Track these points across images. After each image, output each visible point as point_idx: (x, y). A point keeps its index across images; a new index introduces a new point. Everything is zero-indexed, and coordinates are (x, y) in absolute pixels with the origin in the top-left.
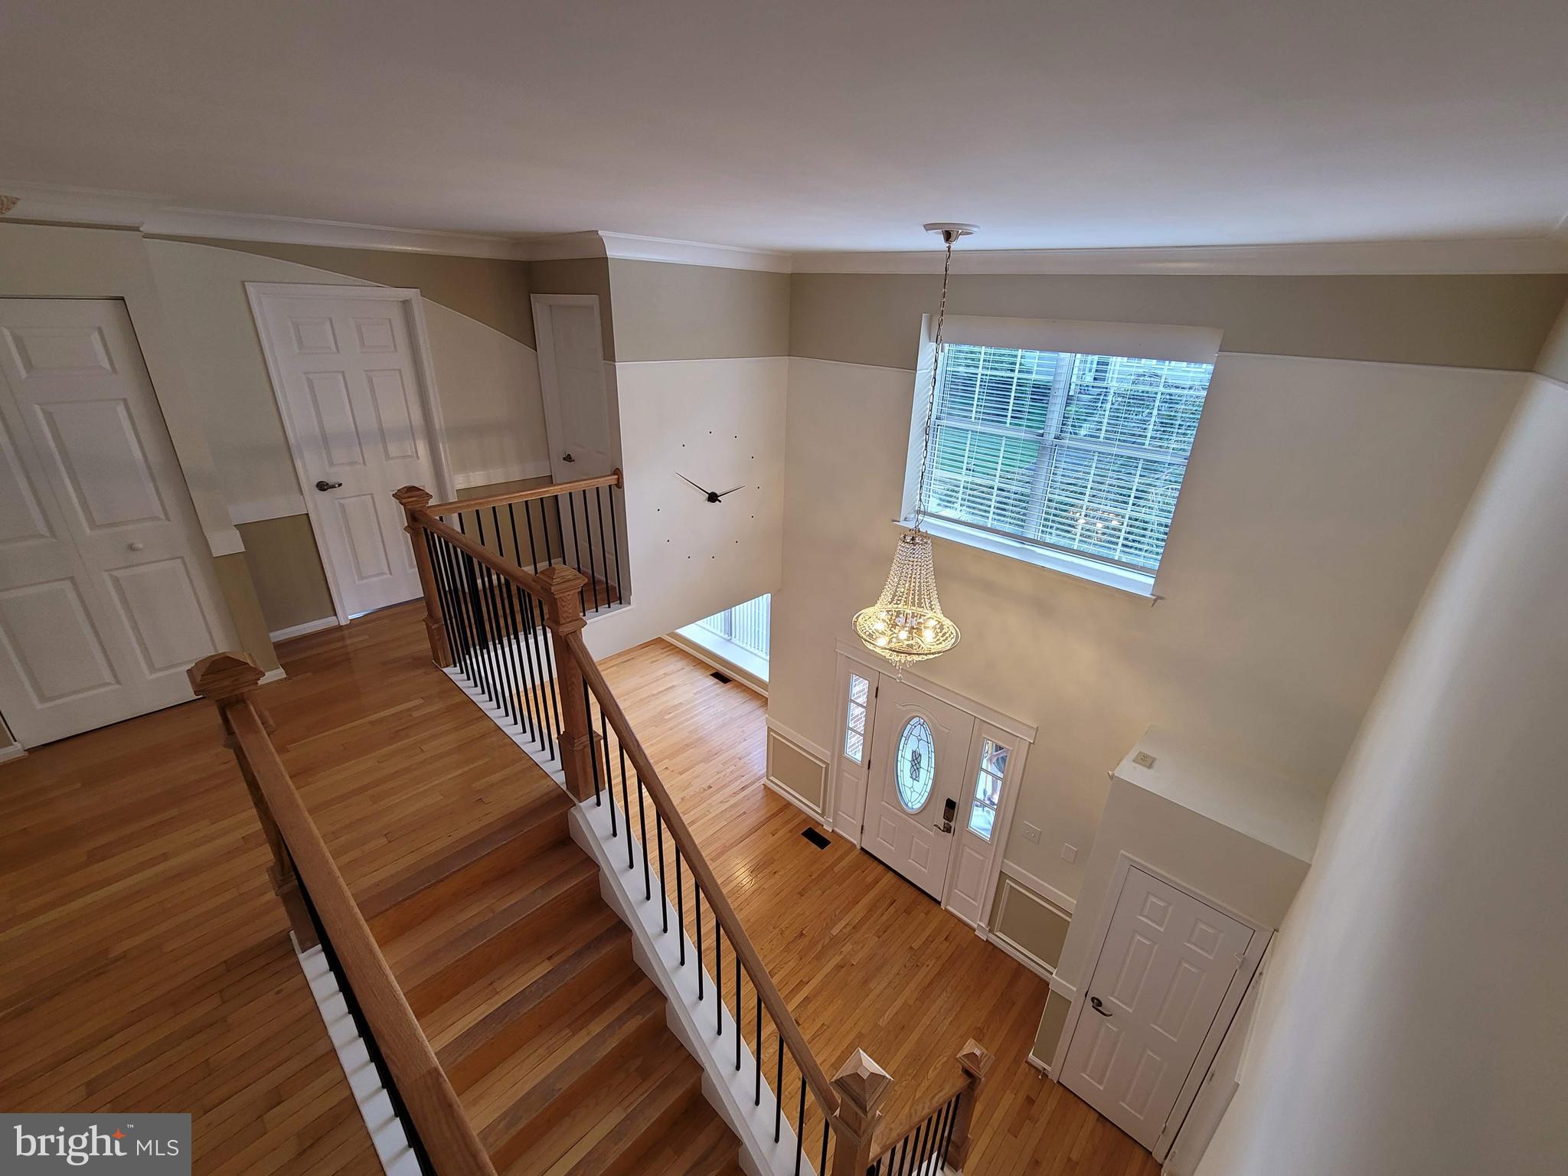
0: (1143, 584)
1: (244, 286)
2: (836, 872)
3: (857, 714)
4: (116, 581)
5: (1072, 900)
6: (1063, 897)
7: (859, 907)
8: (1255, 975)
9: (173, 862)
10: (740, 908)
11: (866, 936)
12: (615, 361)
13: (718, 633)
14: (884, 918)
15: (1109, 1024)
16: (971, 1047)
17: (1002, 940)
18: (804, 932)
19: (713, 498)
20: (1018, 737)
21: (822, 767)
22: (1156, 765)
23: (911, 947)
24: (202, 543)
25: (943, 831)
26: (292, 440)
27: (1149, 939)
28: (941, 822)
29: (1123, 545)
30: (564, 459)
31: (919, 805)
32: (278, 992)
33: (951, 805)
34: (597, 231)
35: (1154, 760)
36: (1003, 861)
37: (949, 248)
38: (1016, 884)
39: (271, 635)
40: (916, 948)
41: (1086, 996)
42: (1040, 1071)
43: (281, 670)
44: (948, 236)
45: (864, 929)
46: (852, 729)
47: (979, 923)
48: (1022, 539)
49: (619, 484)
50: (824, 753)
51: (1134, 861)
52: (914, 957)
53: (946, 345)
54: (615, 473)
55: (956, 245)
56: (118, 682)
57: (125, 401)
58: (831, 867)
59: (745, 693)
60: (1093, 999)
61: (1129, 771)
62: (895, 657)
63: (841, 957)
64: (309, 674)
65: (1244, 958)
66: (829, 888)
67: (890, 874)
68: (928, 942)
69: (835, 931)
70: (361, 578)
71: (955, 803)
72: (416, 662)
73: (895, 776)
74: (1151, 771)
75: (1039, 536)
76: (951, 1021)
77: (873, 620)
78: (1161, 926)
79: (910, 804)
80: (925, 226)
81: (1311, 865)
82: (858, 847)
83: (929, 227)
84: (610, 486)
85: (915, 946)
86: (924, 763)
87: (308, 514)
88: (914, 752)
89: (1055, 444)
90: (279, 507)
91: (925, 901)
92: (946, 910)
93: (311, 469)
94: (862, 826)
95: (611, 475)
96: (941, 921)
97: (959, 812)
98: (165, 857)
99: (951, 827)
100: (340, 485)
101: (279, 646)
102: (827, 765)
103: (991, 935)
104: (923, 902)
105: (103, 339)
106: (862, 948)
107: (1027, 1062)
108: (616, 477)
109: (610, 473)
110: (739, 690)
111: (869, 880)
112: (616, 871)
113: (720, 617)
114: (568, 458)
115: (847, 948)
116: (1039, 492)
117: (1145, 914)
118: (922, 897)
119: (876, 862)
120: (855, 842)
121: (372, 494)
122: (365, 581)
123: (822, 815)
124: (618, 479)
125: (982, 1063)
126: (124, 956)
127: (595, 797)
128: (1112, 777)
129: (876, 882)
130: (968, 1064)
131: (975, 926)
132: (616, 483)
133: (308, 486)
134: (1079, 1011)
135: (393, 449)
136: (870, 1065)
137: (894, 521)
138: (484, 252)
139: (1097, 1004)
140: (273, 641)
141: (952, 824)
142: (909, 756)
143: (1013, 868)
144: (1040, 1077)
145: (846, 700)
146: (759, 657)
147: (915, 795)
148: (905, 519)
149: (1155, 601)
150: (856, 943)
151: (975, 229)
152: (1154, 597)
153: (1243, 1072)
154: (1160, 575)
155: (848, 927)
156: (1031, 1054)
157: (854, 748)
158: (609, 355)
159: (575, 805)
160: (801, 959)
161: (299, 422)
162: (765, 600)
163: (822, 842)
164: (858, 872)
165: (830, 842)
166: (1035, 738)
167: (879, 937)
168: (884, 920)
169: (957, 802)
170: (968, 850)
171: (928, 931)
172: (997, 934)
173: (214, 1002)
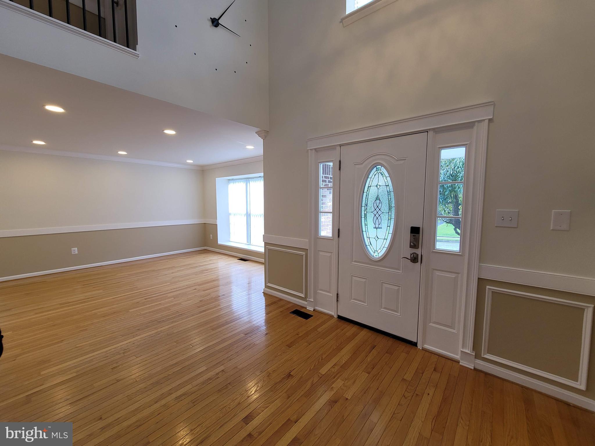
2: (319, 331)
10: (229, 358)
14: (369, 359)
18: (291, 374)
19: (215, 23)
20: (475, 123)
21: (303, 256)
23: (403, 380)
25: (411, 263)
28: (408, 252)
31: (384, 250)
33: (415, 231)
36: (479, 266)
40: (409, 379)
45: (353, 367)
46: (323, 212)
47: (462, 353)
50: (304, 242)
63: (333, 393)
68: (419, 373)
69: (323, 371)
71: (419, 228)
73: (361, 232)
79: (376, 254)
82: (336, 316)
85: (408, 377)
86: (384, 207)
88: (375, 202)
91: (402, 347)
92: (425, 350)
94: (337, 295)
97: (424, 236)
99: (418, 255)
102: (306, 250)
103: (479, 361)
106: (353, 383)
115: (339, 384)
119: (353, 325)
120: (332, 313)
123: (304, 299)
131: (459, 357)
141: (418, 251)
142: (371, 208)
143: (493, 269)
145: (317, 187)
147: (380, 243)
150: (346, 379)
155: (336, 366)
157: (326, 226)
160: (289, 397)
163: (306, 316)
164: (339, 330)
165: (313, 316)
166: (493, 115)
167: (369, 373)
168: (369, 360)
169: (421, 226)
170: (438, 273)
171: (415, 366)
172: (487, 357)
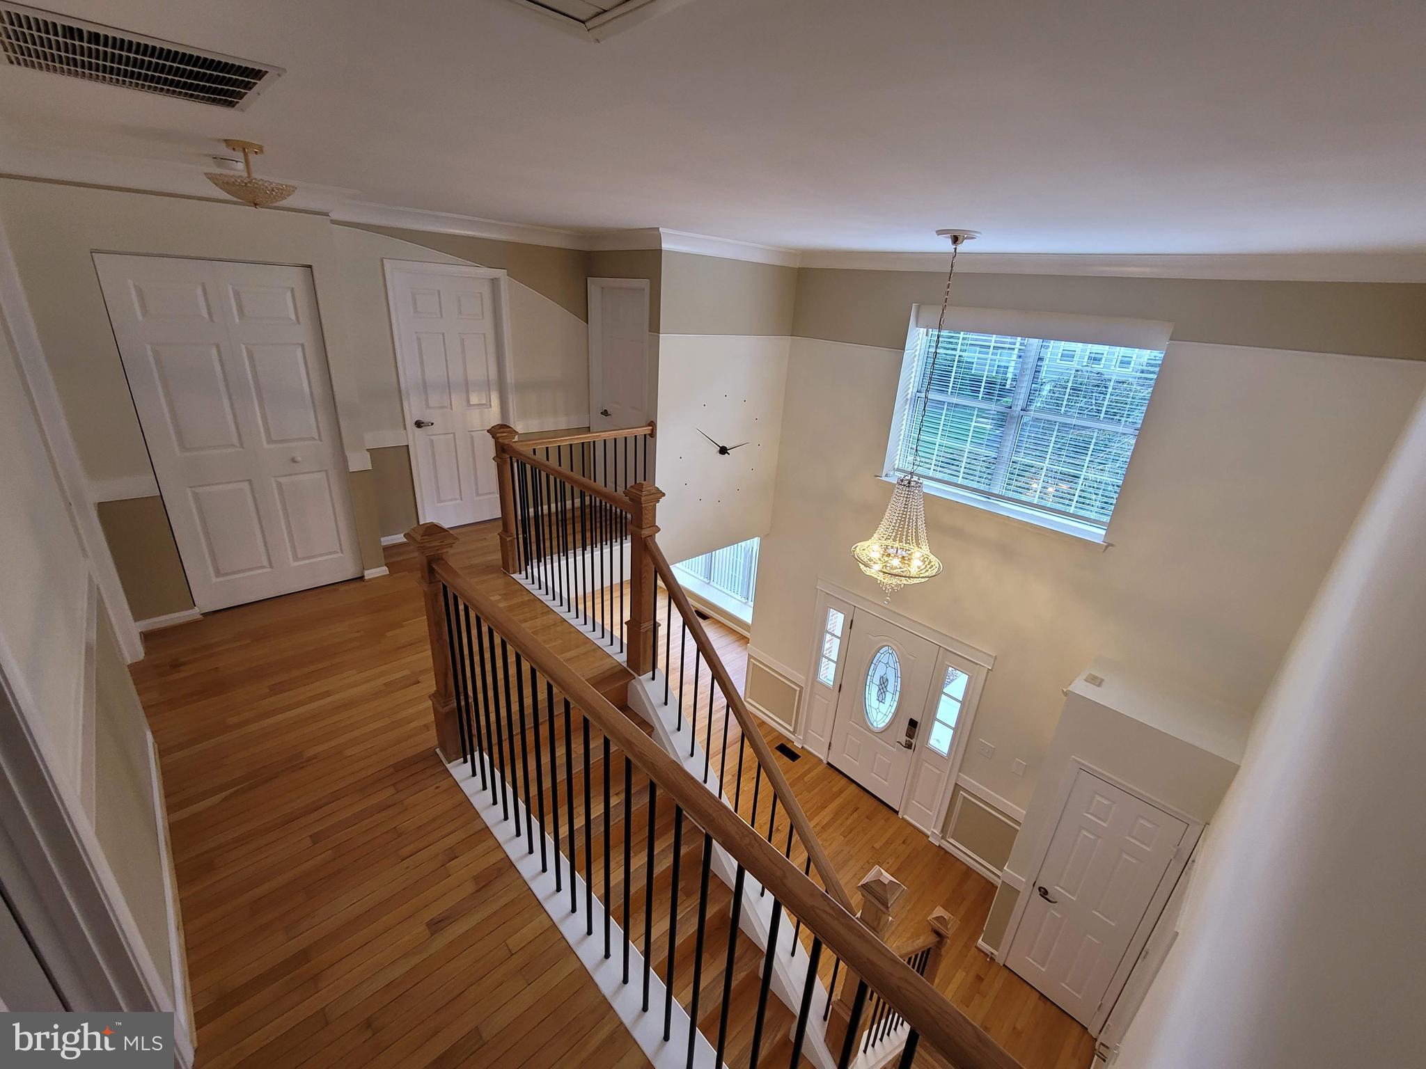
0: (1097, 534)
1: (382, 261)
2: (806, 781)
3: (832, 647)
4: (280, 486)
5: (1022, 811)
6: (1013, 807)
7: (827, 810)
8: (1188, 862)
9: (338, 696)
11: (833, 835)
12: (659, 333)
13: (699, 576)
15: (1054, 912)
16: (939, 912)
17: (954, 847)
19: (723, 451)
20: (977, 664)
21: (796, 690)
22: (1104, 684)
23: (873, 847)
24: (343, 459)
25: (905, 747)
26: (403, 385)
27: (1093, 834)
28: (904, 739)
30: (602, 413)
31: (883, 724)
32: (437, 788)
33: (913, 724)
34: (658, 228)
35: (1102, 680)
36: (958, 775)
37: (955, 249)
38: (969, 795)
39: (382, 539)
41: (1034, 885)
42: (988, 956)
43: (385, 568)
44: (955, 240)
45: (831, 829)
46: (826, 658)
47: (932, 831)
48: (988, 494)
49: (653, 434)
50: (800, 678)
51: (1083, 765)
52: (875, 855)
53: (931, 330)
54: (649, 425)
55: (962, 248)
56: (271, 567)
57: (303, 346)
58: (801, 778)
59: (722, 629)
60: (1040, 889)
61: (1081, 687)
62: (887, 580)
64: (406, 573)
65: (1178, 850)
66: (801, 794)
67: (854, 786)
68: (888, 843)
70: (440, 501)
71: (917, 722)
72: (488, 569)
73: (864, 698)
74: (1100, 688)
75: (1004, 492)
76: (910, 909)
77: (871, 550)
78: (1105, 822)
79: (875, 724)
80: (937, 232)
81: (1239, 766)
82: (825, 762)
83: (940, 232)
84: (645, 435)
85: (877, 846)
86: (890, 687)
87: (408, 446)
88: (882, 677)
89: (1021, 414)
90: (388, 438)
91: (885, 810)
92: (903, 818)
93: (414, 411)
94: (830, 743)
95: (646, 426)
96: (899, 828)
97: (920, 731)
98: (328, 693)
99: (912, 744)
100: (432, 424)
101: (386, 549)
102: (801, 688)
103: (943, 841)
104: (883, 811)
105: (293, 296)
106: (831, 844)
107: (977, 947)
108: (651, 428)
109: (644, 425)
110: (716, 626)
111: (835, 789)
112: (667, 731)
113: (701, 559)
114: (605, 413)
116: (1006, 455)
117: (1091, 811)
118: (882, 807)
119: (841, 775)
120: (822, 758)
121: (454, 433)
122: (442, 504)
123: (794, 733)
124: (652, 430)
125: (950, 924)
126: (315, 757)
127: (651, 673)
128: (1066, 694)
129: (841, 791)
130: (937, 925)
131: (929, 833)
132: (650, 433)
133: (410, 423)
134: (1027, 900)
135: (474, 399)
136: (887, 877)
137: (876, 476)
138: (556, 242)
139: (1044, 893)
140: (383, 544)
141: (913, 741)
142: (877, 680)
143: (968, 781)
144: (988, 959)
145: (823, 631)
146: (735, 598)
147: (880, 716)
148: (886, 475)
149: (1107, 547)
151: (978, 235)
152: (1105, 544)
153: (1181, 924)
154: (1110, 527)
155: (817, 827)
156: (980, 940)
157: (828, 673)
158: (655, 327)
159: (635, 678)
161: (409, 373)
162: (755, 543)
163: (793, 756)
164: (826, 782)
165: (800, 757)
166: (993, 665)
167: (845, 837)
168: (848, 823)
169: (919, 722)
170: (926, 764)
171: (888, 835)
172: (950, 840)
173: (392, 790)
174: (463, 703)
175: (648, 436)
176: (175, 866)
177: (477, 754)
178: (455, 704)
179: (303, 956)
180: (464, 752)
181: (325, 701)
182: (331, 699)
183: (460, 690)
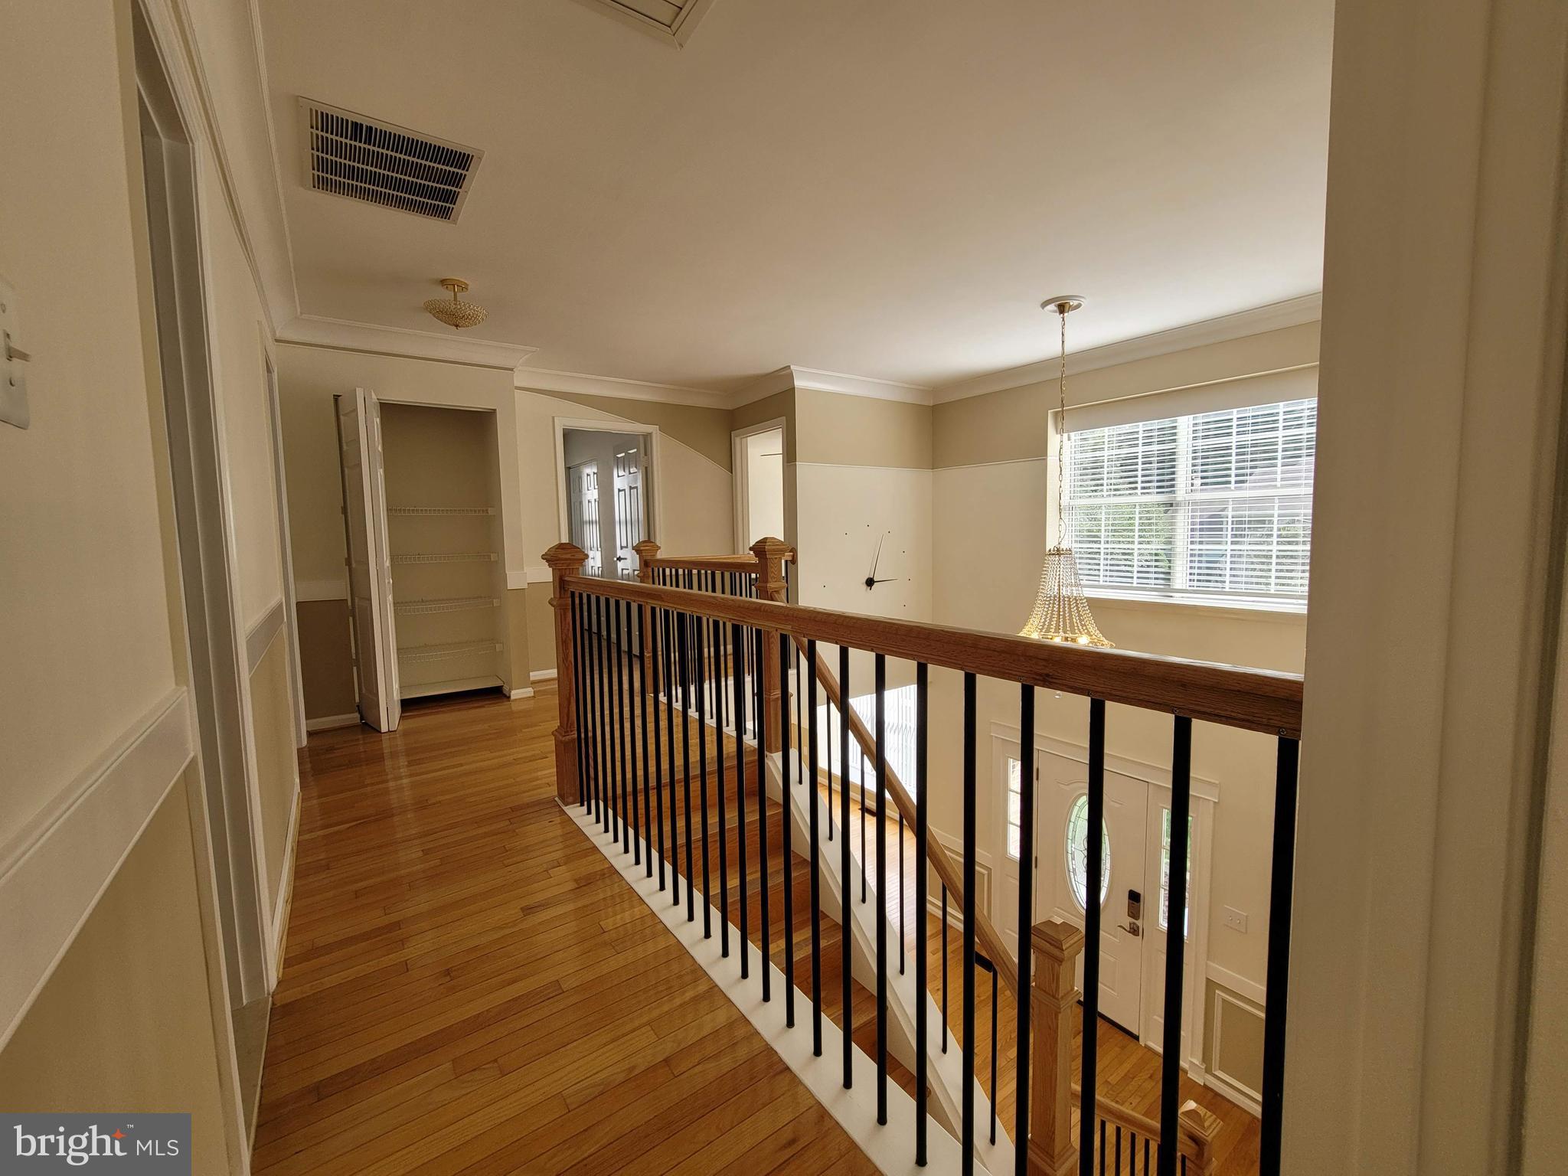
12: (796, 462)
17: (1224, 1083)
19: (870, 583)
20: (1199, 798)
21: (984, 875)
25: (1129, 932)
28: (1127, 921)
29: (1277, 578)
33: (1134, 897)
34: (790, 366)
36: (1206, 964)
40: (1113, 1082)
43: (531, 690)
47: (1191, 1061)
48: (1170, 591)
49: (794, 562)
50: (986, 857)
53: (1072, 434)
54: (791, 551)
68: (1128, 1077)
71: (1139, 894)
73: (1067, 871)
75: (1187, 585)
84: (787, 561)
91: (1120, 1036)
92: (1147, 1047)
95: (788, 551)
96: (1142, 1058)
99: (1138, 927)
102: (989, 870)
103: (1208, 1077)
104: (1118, 1036)
108: (791, 554)
118: (1114, 1031)
124: (793, 556)
132: (791, 558)
141: (1139, 923)
142: (1079, 843)
143: (1222, 973)
145: (1005, 789)
158: (791, 458)
159: (766, 756)
162: (913, 689)
166: (1219, 797)
169: (1142, 893)
171: (1127, 1066)
172: (1216, 1073)
173: (507, 823)
174: (583, 735)
175: (789, 563)
176: (297, 867)
177: (593, 802)
178: (576, 735)
179: (397, 925)
180: (583, 799)
181: (459, 769)
182: (462, 768)
183: (581, 722)
